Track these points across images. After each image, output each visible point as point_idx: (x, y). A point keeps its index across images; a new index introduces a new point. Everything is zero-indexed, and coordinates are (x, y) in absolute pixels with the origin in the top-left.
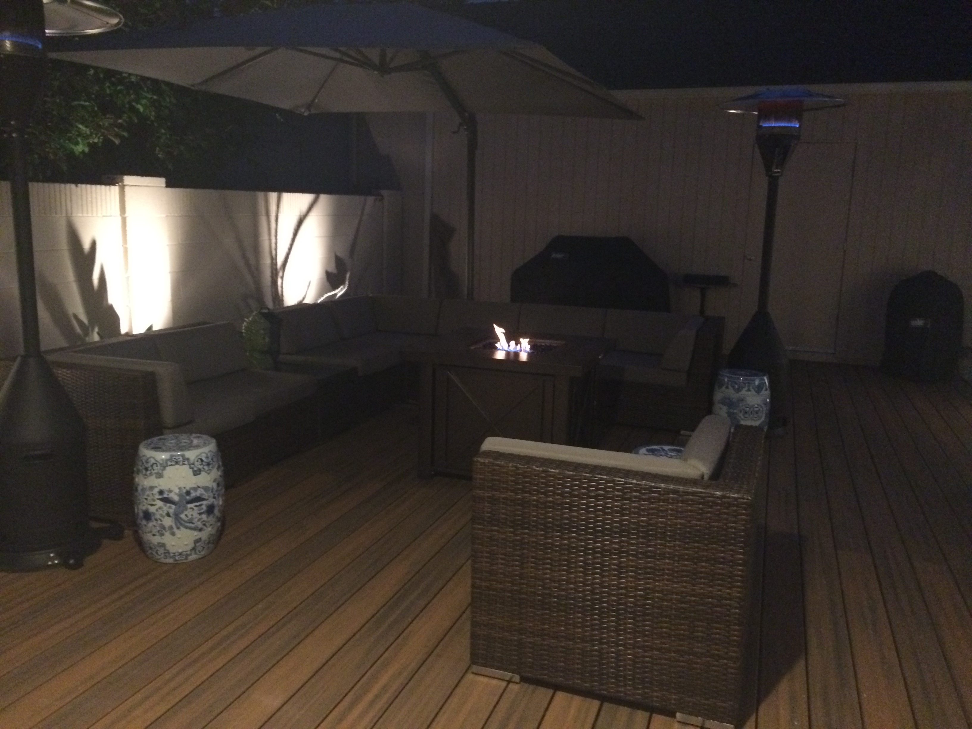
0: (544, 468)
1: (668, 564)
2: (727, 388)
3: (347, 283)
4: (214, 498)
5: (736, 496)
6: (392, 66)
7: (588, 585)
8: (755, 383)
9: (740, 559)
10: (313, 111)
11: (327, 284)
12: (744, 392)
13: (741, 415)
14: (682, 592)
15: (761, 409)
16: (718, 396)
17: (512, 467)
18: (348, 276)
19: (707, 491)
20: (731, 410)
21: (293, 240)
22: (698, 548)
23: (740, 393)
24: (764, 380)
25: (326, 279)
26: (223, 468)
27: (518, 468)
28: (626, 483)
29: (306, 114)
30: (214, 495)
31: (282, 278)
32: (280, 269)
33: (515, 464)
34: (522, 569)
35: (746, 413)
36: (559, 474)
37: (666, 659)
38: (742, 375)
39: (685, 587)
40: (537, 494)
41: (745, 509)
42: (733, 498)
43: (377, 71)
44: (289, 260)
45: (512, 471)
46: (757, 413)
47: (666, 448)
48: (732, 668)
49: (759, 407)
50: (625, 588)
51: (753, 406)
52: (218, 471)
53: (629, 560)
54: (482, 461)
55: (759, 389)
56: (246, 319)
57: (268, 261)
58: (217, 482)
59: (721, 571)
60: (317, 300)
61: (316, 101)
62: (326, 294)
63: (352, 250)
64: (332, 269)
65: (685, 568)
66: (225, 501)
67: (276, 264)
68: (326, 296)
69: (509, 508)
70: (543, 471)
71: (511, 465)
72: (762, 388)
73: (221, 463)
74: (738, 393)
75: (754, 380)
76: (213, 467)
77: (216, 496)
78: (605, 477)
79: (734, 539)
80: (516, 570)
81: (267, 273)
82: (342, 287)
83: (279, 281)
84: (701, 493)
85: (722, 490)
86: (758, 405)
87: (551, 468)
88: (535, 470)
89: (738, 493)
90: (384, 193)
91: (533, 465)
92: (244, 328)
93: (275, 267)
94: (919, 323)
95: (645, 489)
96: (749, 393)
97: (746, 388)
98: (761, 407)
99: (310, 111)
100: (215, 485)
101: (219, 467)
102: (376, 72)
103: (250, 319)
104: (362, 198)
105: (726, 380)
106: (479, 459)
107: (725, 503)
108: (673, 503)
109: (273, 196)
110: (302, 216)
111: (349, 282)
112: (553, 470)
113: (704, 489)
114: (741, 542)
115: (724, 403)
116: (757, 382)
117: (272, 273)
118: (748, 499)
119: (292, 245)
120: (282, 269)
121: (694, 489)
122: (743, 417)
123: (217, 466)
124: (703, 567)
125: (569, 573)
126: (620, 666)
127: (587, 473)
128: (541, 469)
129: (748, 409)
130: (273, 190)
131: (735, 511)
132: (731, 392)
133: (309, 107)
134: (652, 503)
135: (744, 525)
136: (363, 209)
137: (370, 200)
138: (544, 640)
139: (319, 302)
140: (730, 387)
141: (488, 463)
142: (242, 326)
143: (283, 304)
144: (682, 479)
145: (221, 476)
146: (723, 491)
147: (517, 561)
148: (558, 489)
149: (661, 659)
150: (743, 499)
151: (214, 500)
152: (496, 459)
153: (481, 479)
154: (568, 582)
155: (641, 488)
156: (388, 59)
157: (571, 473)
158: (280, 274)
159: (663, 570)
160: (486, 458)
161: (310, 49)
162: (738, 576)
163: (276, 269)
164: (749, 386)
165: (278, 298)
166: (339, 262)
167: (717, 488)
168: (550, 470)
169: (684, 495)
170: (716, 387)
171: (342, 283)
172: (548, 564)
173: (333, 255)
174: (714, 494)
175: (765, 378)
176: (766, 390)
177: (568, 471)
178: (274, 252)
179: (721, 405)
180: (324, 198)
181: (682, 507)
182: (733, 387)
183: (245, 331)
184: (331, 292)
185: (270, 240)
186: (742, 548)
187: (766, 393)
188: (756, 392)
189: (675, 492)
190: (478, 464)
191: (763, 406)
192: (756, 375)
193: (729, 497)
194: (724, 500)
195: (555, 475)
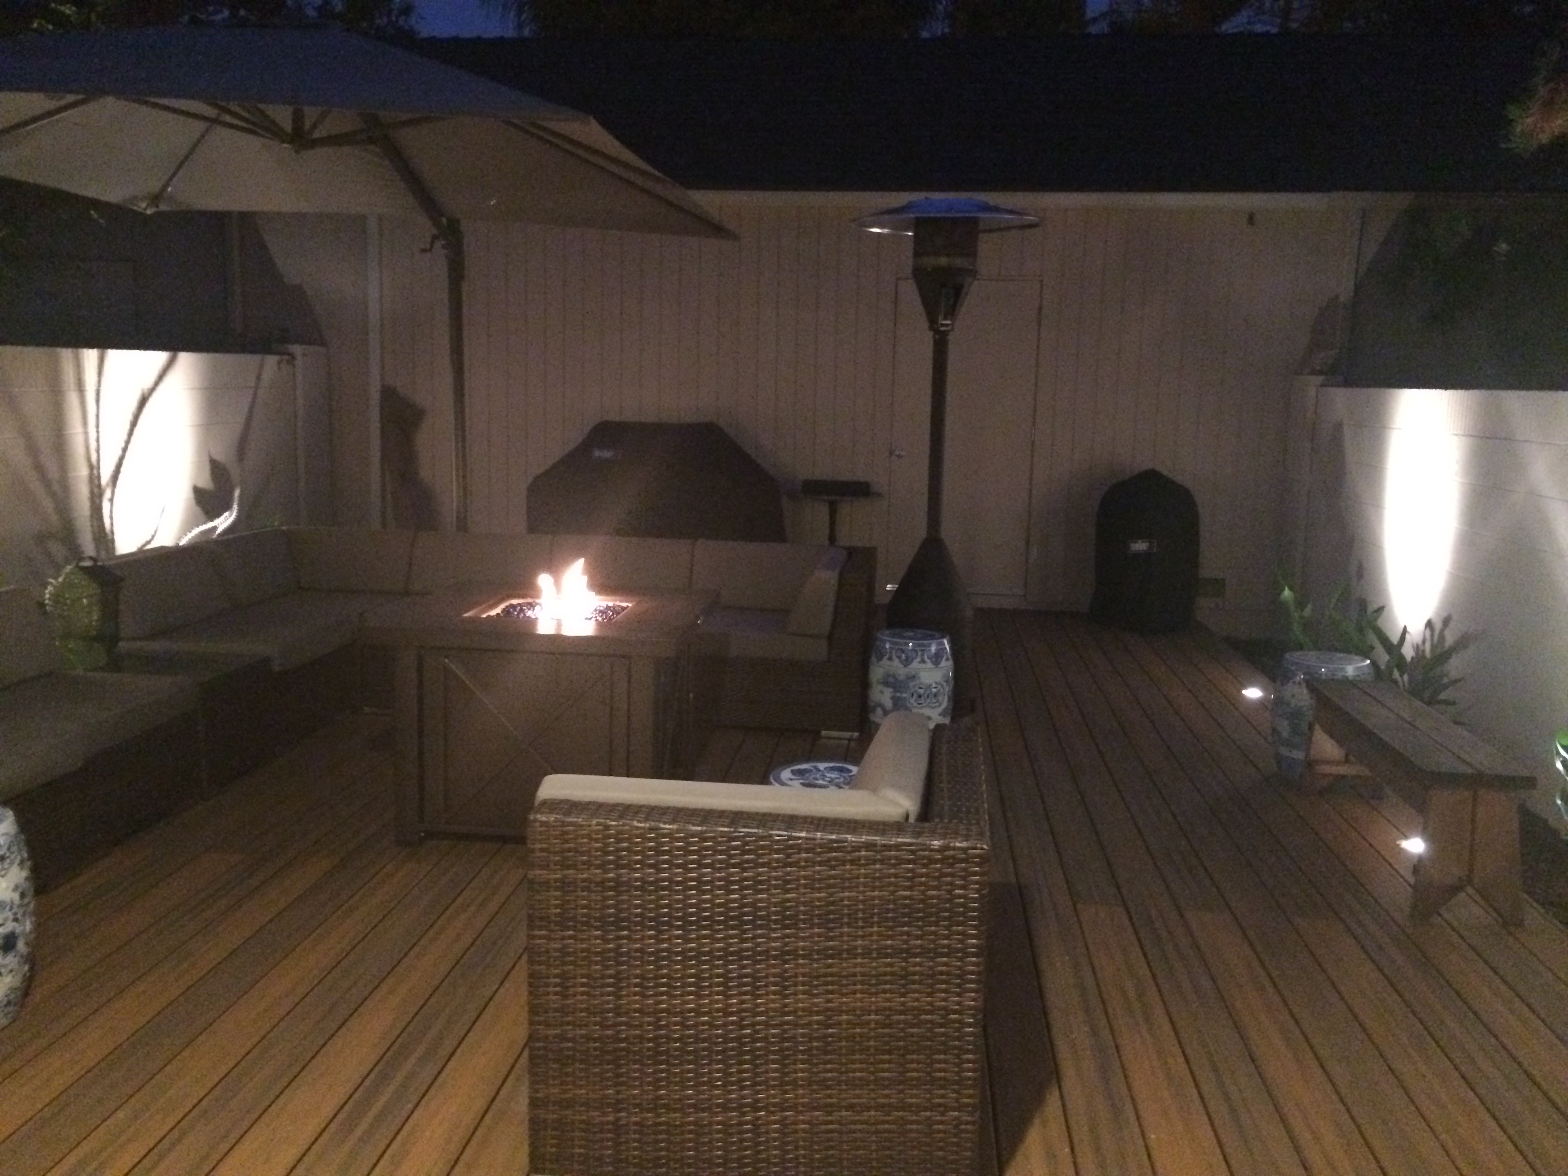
0: (653, 824)
1: (862, 965)
2: (890, 659)
3: (235, 507)
4: (16, 920)
5: (964, 844)
6: (316, 135)
7: (732, 1014)
8: (930, 650)
9: (973, 946)
10: (163, 207)
11: (198, 510)
12: (915, 664)
13: (912, 701)
14: (885, 1009)
15: (942, 690)
16: (877, 672)
17: (597, 825)
18: (237, 493)
19: (920, 840)
20: (898, 694)
21: (131, 433)
22: (908, 934)
23: (910, 666)
24: (944, 644)
25: (193, 502)
26: (29, 863)
27: (607, 827)
28: (790, 838)
29: (149, 212)
30: (15, 914)
31: (111, 500)
32: (108, 485)
33: (603, 821)
34: (619, 998)
35: (920, 696)
36: (678, 831)
37: (862, 1123)
38: (911, 639)
39: (888, 1000)
40: (642, 869)
41: (978, 864)
42: (960, 849)
43: (289, 143)
44: (123, 469)
45: (597, 832)
46: (935, 695)
47: (822, 766)
48: (967, 1123)
49: (939, 687)
50: (794, 1012)
51: (929, 686)
52: (22, 869)
53: (797, 966)
54: (544, 819)
55: (937, 659)
56: (51, 580)
57: (83, 472)
58: (20, 890)
59: (944, 968)
60: (180, 539)
61: (169, 189)
62: (198, 526)
63: (242, 448)
64: (206, 482)
65: (888, 969)
66: (38, 926)
67: (99, 477)
68: (196, 531)
69: (593, 896)
70: (651, 829)
71: (594, 822)
72: (942, 657)
73: (26, 855)
74: (905, 666)
75: (930, 645)
76: (12, 864)
77: (19, 916)
78: (756, 831)
79: (963, 914)
80: (608, 1002)
81: (82, 491)
82: (227, 514)
83: (106, 505)
84: (911, 844)
85: (944, 836)
86: (936, 683)
87: (665, 823)
88: (638, 828)
89: (967, 840)
90: (297, 349)
91: (633, 820)
92: (47, 596)
93: (96, 482)
94: (1140, 546)
95: (821, 846)
96: (923, 666)
97: (919, 659)
98: (942, 686)
99: (157, 206)
100: (16, 896)
101: (22, 863)
102: (285, 145)
103: (60, 580)
104: (257, 358)
105: (887, 646)
106: (539, 816)
107: (948, 858)
108: (867, 865)
109: (90, 356)
110: (146, 391)
111: (240, 505)
112: (667, 826)
113: (914, 838)
114: (973, 918)
115: (886, 684)
116: (933, 648)
117: (92, 492)
118: (982, 849)
119: (128, 442)
120: (111, 484)
121: (899, 840)
122: (915, 704)
123: (17, 861)
124: (916, 964)
125: (699, 996)
126: (788, 1143)
127: (723, 826)
128: (648, 825)
129: (921, 691)
130: (91, 346)
131: (964, 870)
132: (896, 667)
133: (155, 198)
134: (833, 868)
135: (978, 891)
136: (259, 378)
137: (271, 361)
138: (659, 1116)
139: (181, 544)
140: (894, 657)
141: (555, 821)
142: (45, 594)
143: (113, 548)
144: (878, 823)
145: (26, 879)
146: (945, 839)
147: (609, 985)
148: (677, 857)
149: (854, 1123)
150: (976, 848)
151: (15, 924)
152: (567, 813)
153: (542, 850)
154: (698, 1013)
155: (815, 845)
156: (307, 126)
157: (699, 828)
158: (108, 494)
159: (854, 975)
160: (550, 813)
161: (165, 101)
162: (972, 973)
163: (99, 486)
164: (922, 655)
165: (104, 539)
166: (217, 469)
167: (933, 834)
168: (662, 825)
169: (884, 851)
170: (874, 659)
171: (227, 507)
172: (663, 985)
173: (208, 459)
174: (931, 845)
175: (945, 641)
176: (947, 659)
177: (694, 825)
178: (94, 457)
179: (881, 687)
180: (185, 359)
181: (880, 870)
182: (899, 658)
183: (50, 603)
184: (205, 523)
185: (86, 433)
186: (975, 927)
187: (947, 665)
188: (934, 664)
189: (869, 846)
190: (538, 824)
191: (945, 684)
192: (932, 637)
193: (954, 848)
194: (947, 853)
195: (671, 834)
